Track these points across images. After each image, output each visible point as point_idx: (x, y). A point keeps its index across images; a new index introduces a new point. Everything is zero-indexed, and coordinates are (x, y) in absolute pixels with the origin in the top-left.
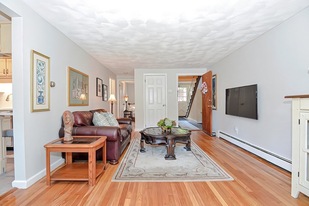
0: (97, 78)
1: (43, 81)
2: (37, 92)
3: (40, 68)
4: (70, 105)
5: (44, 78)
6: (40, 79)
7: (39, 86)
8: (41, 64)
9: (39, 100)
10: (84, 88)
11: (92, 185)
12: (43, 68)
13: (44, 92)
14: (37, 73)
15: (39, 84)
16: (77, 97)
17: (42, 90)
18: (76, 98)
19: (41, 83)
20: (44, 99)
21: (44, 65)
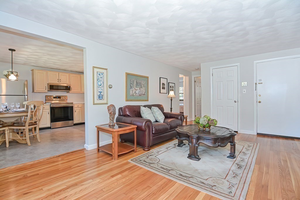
0: (160, 78)
1: (102, 85)
2: (98, 92)
3: (99, 77)
4: (127, 100)
5: (103, 83)
6: (100, 84)
7: (99, 88)
8: (101, 74)
9: (99, 97)
10: (143, 87)
11: (114, 159)
12: (102, 76)
13: (103, 92)
14: (97, 80)
15: (99, 87)
16: (135, 94)
17: (101, 91)
18: (133, 95)
19: (101, 86)
20: (103, 97)
21: (103, 74)
